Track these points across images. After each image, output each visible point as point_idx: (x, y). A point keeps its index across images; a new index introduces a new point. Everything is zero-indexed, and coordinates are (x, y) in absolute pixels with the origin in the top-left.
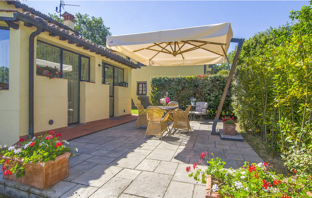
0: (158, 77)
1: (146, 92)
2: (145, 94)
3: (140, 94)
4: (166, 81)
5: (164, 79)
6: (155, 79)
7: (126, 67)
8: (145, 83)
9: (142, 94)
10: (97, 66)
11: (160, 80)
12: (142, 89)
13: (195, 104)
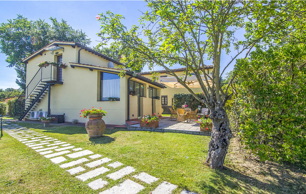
0: (178, 93)
1: (167, 103)
2: (167, 104)
3: (163, 104)
4: (183, 96)
5: (181, 94)
6: (176, 94)
7: (159, 88)
8: (166, 97)
9: (164, 104)
10: (147, 88)
11: (179, 95)
12: (164, 101)
13: (201, 109)
